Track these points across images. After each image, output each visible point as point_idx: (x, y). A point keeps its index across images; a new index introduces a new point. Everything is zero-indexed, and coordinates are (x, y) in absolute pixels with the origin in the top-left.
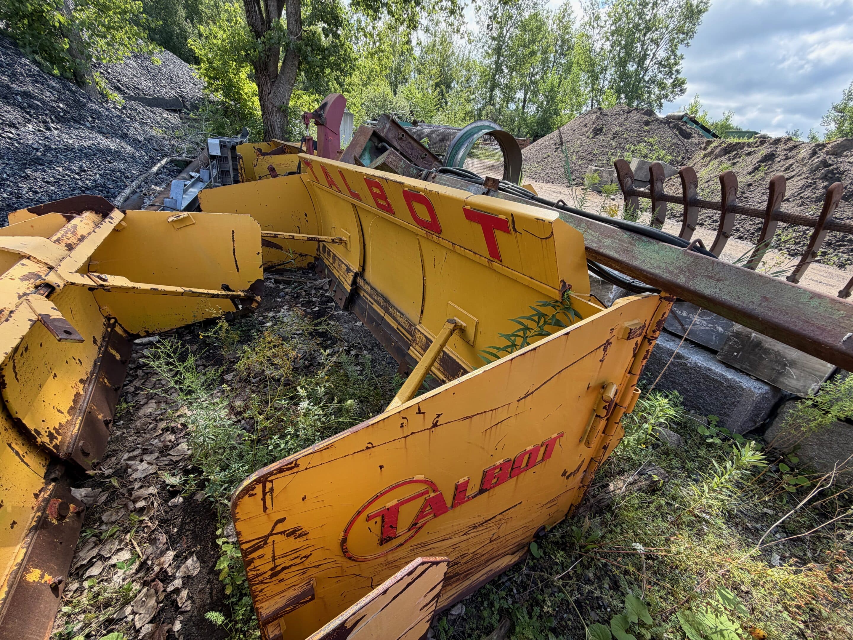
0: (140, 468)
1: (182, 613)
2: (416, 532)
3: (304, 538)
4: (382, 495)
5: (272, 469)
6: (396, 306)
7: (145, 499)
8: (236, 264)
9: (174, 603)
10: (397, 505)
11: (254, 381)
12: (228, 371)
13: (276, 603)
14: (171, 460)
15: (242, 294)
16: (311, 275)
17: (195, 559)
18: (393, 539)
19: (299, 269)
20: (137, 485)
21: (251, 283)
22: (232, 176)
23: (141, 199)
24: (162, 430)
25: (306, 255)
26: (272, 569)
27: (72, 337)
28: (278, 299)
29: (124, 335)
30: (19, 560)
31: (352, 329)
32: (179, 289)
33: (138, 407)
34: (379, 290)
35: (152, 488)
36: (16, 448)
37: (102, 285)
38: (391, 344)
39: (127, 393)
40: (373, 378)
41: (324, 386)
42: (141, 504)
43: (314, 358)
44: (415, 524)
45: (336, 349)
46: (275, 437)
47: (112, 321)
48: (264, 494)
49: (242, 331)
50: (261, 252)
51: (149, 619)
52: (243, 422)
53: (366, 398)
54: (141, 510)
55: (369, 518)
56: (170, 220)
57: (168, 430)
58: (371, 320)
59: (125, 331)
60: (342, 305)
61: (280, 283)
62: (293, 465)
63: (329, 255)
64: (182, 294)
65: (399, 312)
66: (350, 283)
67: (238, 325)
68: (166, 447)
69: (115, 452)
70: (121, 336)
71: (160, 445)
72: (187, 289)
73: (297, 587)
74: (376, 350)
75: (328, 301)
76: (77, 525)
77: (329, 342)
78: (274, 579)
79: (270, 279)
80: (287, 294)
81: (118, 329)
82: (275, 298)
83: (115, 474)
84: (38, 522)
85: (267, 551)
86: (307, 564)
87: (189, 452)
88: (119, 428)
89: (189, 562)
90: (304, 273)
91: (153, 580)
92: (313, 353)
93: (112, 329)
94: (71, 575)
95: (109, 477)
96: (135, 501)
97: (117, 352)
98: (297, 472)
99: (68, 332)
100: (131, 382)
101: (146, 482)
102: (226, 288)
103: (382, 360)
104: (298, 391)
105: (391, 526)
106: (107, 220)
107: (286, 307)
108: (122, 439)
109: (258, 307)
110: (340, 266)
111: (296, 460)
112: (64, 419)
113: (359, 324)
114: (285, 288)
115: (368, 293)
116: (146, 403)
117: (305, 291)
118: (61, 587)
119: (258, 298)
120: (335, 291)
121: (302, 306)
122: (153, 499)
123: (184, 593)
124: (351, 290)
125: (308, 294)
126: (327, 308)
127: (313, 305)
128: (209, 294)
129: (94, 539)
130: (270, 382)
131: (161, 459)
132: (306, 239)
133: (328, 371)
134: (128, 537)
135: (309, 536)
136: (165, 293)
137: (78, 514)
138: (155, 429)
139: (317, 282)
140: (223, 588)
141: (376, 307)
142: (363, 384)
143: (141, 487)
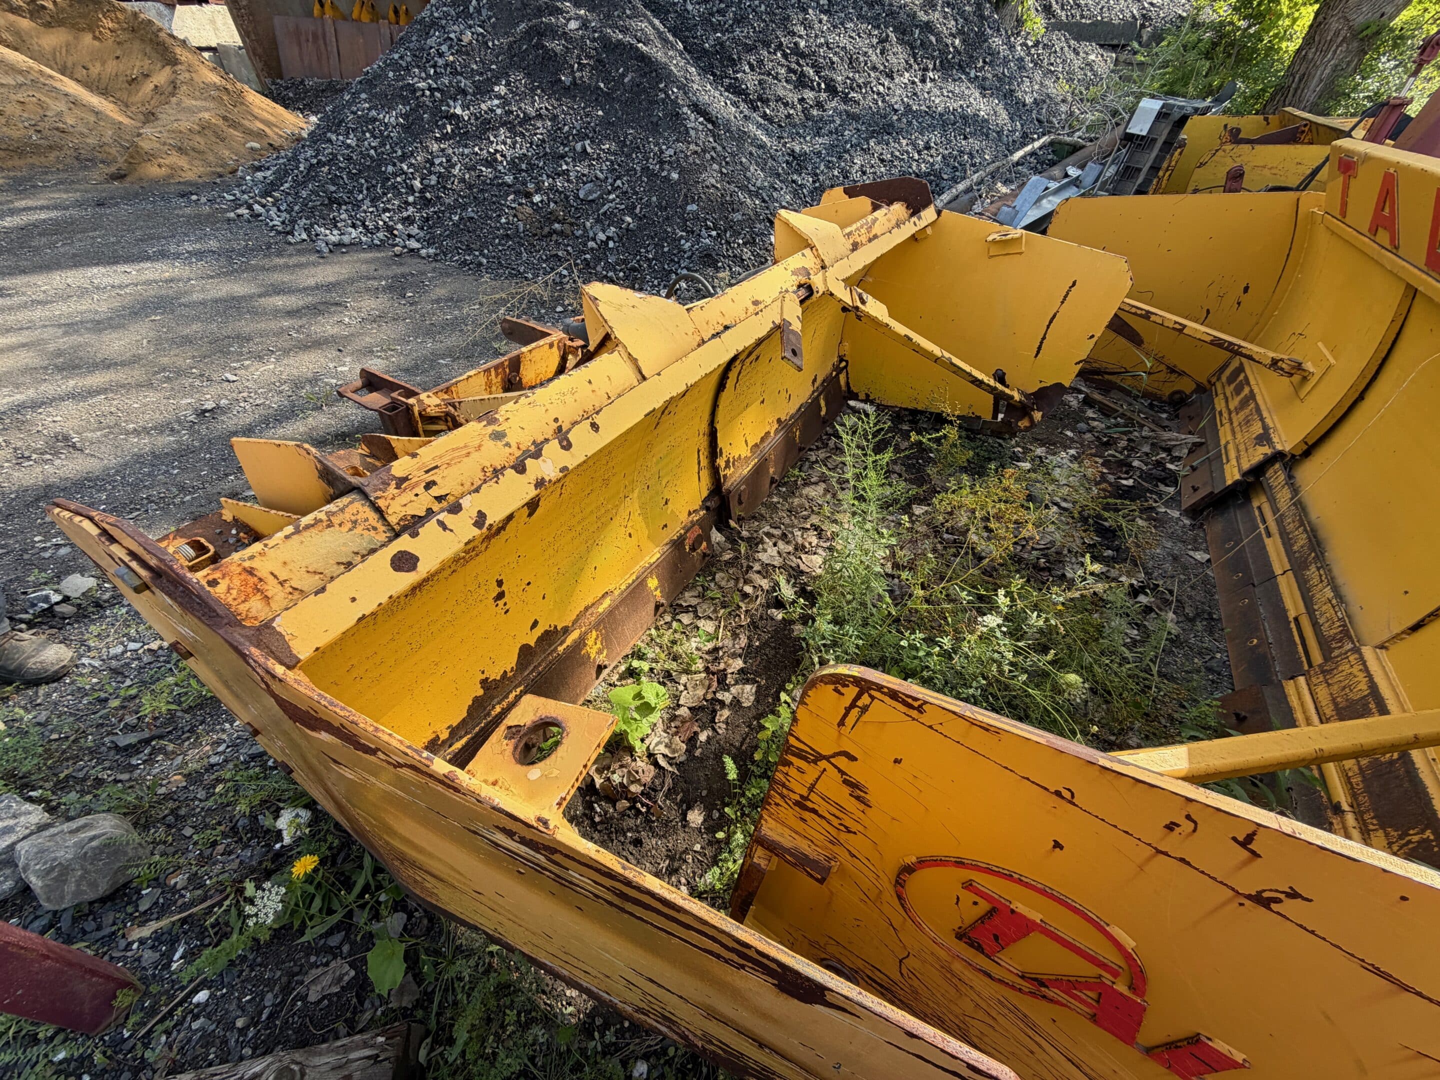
0: (769, 550)
1: (714, 729)
2: (1032, 994)
3: (862, 807)
4: (1020, 882)
5: (884, 684)
6: (1336, 572)
7: (755, 587)
8: (1041, 343)
9: (714, 712)
10: (1034, 922)
11: (946, 536)
12: (924, 500)
13: (782, 835)
14: (798, 566)
15: (1017, 396)
16: (1164, 416)
17: (754, 690)
18: (983, 953)
19: (1146, 395)
20: (757, 567)
21: (1043, 385)
22: (1140, 181)
23: (972, 202)
24: (812, 525)
25: (1181, 374)
26: (802, 796)
27: (795, 360)
28: (1069, 433)
29: (844, 388)
30: (652, 561)
31: (1175, 558)
32: (937, 351)
33: (806, 484)
34: (1313, 516)
35: (766, 581)
36: (702, 457)
37: (857, 308)
38: (1250, 638)
39: (807, 459)
40: (1148, 671)
41: (1047, 620)
42: (748, 589)
43: (1060, 562)
44: (1042, 984)
45: (1114, 573)
46: (920, 635)
47: (843, 364)
48: (853, 705)
49: (978, 454)
50: (1098, 335)
51: (691, 705)
52: (896, 581)
53: (1109, 693)
54: (745, 596)
55: (969, 886)
56: (990, 238)
57: (816, 530)
58: (1238, 564)
59: (848, 384)
60: (1189, 500)
61: (1091, 407)
62: (916, 704)
63: (1238, 390)
64: (937, 360)
65: (1336, 589)
66: (1246, 466)
67: (979, 443)
68: (804, 547)
69: (761, 518)
70: (840, 387)
71: (800, 540)
72: (947, 355)
73: (813, 847)
74: (1199, 626)
75: (1164, 481)
76: (699, 566)
77: (1110, 553)
78: (797, 808)
79: (1080, 392)
80: (1091, 430)
81: (842, 378)
82: (1065, 427)
83: (749, 540)
84: (679, 538)
85: (812, 772)
86: (843, 837)
87: (819, 571)
88: (779, 494)
89: (748, 687)
90: (1151, 406)
91: (713, 674)
92: (1065, 552)
93: (837, 375)
94: (671, 606)
95: (742, 539)
96: (746, 582)
97: (826, 405)
98: (914, 719)
99: (794, 352)
100: (818, 448)
101: (766, 570)
102: (1000, 377)
103: (1200, 654)
104: (997, 595)
105: (996, 938)
106: (914, 219)
107: (1072, 452)
108: (773, 508)
109: (1027, 429)
110: (1248, 422)
111: (926, 702)
112: (745, 452)
113: (1201, 556)
114: (1094, 419)
115: (1275, 510)
116: (816, 483)
117: (1129, 440)
118: (661, 609)
119: (1038, 416)
120: (1194, 469)
121: (1103, 465)
122: (760, 593)
123: (726, 713)
124: (1236, 483)
125: (1132, 448)
126: (1151, 492)
127: (1127, 473)
128: (970, 375)
129: (700, 589)
130: (967, 553)
131: (792, 557)
132: (1208, 339)
133: (1072, 600)
134: (722, 611)
135: (867, 810)
136: (918, 350)
137: (705, 555)
138: (806, 518)
139: (1166, 435)
140: (756, 747)
141: (1274, 548)
142: (1120, 665)
143: (759, 572)
